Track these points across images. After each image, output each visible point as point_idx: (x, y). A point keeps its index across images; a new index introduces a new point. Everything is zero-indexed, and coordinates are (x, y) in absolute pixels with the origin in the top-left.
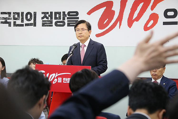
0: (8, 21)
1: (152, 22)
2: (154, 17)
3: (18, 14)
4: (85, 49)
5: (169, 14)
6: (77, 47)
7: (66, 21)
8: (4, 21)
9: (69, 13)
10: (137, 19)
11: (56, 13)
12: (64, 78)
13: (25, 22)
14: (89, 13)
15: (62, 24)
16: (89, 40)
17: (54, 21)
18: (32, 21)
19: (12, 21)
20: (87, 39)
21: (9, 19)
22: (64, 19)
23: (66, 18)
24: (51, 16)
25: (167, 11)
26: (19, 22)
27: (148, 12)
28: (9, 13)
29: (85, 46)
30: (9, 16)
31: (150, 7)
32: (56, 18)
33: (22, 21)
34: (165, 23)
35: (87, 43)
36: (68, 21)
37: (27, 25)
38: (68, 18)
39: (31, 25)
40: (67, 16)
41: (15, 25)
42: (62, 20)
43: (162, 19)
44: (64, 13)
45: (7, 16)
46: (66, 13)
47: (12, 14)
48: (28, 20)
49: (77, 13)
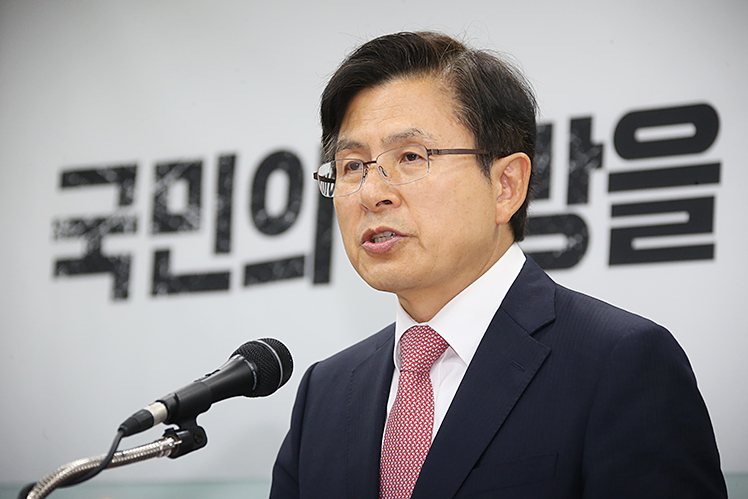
0: (113, 246)
3: (191, 173)
7: (598, 214)
8: (76, 248)
13: (251, 246)
19: (138, 247)
21: (117, 229)
22: (578, 191)
23: (598, 180)
26: (192, 253)
28: (125, 176)
30: (125, 200)
33: (223, 241)
36: (618, 210)
37: (260, 273)
38: (616, 183)
40: (613, 162)
41: (168, 282)
42: (556, 203)
44: (581, 127)
45: (99, 201)
46: (603, 133)
47: (145, 188)
48: (272, 227)
49: (705, 121)
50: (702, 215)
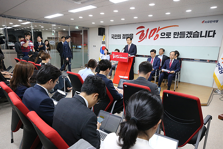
1: (157, 37)
2: (157, 36)
3: (116, 35)
4: (130, 47)
5: (163, 34)
6: (127, 46)
9: (130, 34)
10: (152, 36)
11: (127, 35)
12: (120, 57)
13: (118, 37)
14: (136, 34)
16: (131, 44)
17: (126, 37)
18: (120, 37)
19: (114, 37)
20: (131, 43)
24: (125, 35)
25: (162, 33)
26: (116, 38)
27: (156, 34)
28: (114, 35)
31: (156, 32)
32: (126, 36)
34: (161, 38)
35: (130, 45)
37: (118, 38)
39: (119, 38)
41: (115, 38)
43: (160, 36)
45: (113, 36)
48: (119, 37)
49: (133, 34)
50: (133, 37)
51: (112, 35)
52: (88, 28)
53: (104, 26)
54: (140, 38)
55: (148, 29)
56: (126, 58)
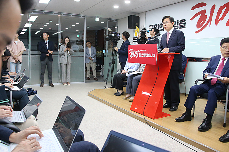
3: (156, 25)
4: (170, 35)
7: (179, 26)
9: (181, 20)
12: (142, 54)
13: (160, 29)
14: (191, 19)
15: (177, 28)
18: (162, 28)
22: (178, 25)
23: (179, 24)
28: (153, 25)
29: (170, 33)
35: (171, 32)
38: (180, 24)
39: (162, 30)
40: (180, 23)
42: (177, 25)
45: (152, 27)
46: (179, 21)
47: (154, 26)
49: (185, 20)
50: (185, 25)
51: (150, 26)
52: (117, 20)
53: (138, 14)
54: (198, 26)
55: (214, 7)
56: (153, 56)
